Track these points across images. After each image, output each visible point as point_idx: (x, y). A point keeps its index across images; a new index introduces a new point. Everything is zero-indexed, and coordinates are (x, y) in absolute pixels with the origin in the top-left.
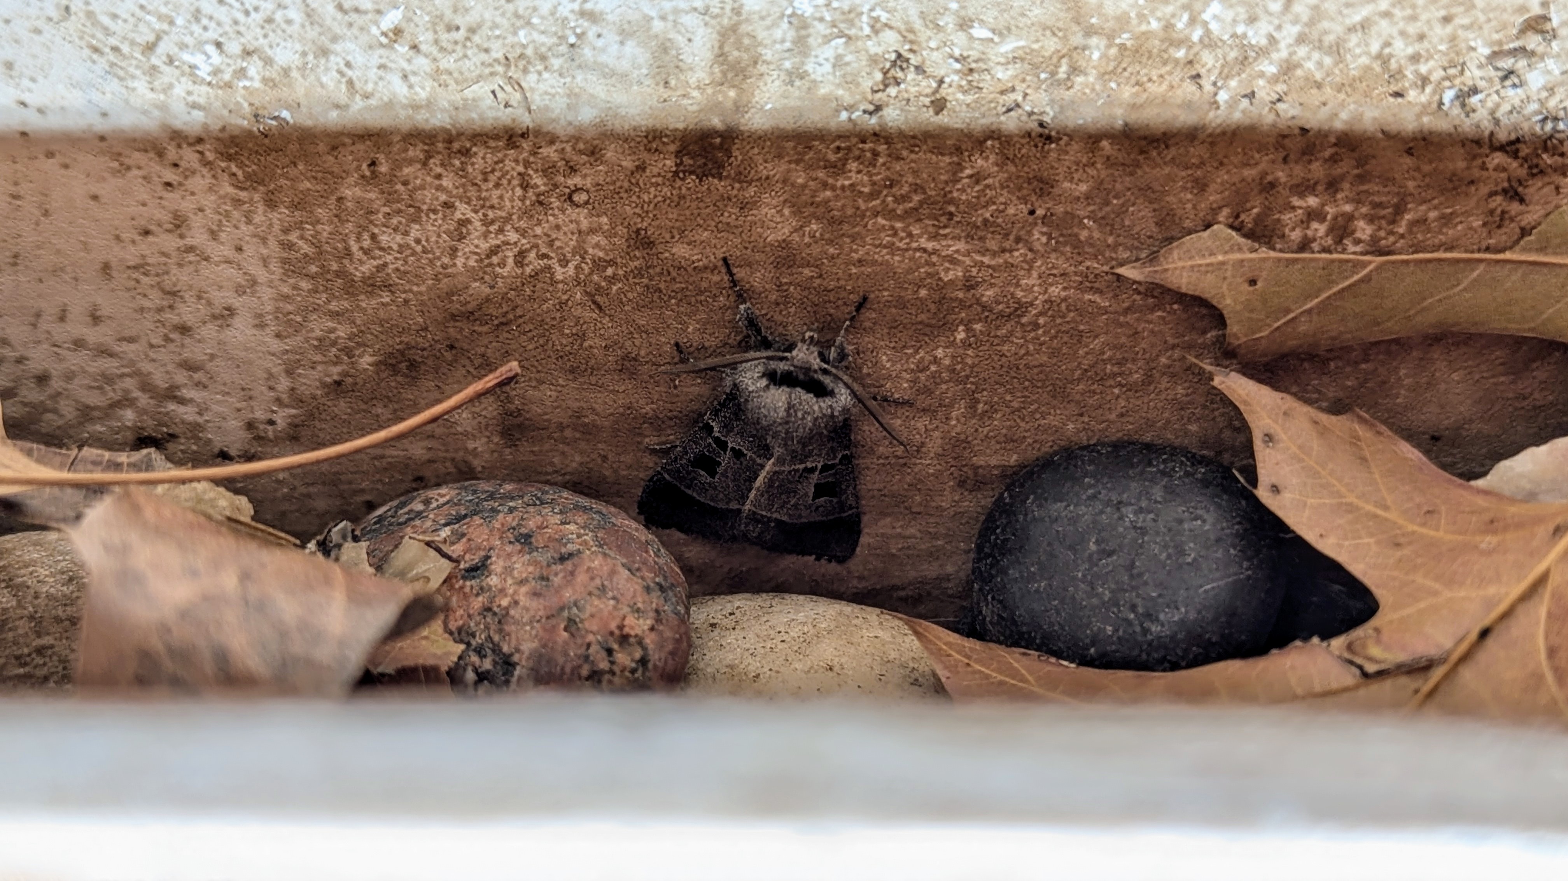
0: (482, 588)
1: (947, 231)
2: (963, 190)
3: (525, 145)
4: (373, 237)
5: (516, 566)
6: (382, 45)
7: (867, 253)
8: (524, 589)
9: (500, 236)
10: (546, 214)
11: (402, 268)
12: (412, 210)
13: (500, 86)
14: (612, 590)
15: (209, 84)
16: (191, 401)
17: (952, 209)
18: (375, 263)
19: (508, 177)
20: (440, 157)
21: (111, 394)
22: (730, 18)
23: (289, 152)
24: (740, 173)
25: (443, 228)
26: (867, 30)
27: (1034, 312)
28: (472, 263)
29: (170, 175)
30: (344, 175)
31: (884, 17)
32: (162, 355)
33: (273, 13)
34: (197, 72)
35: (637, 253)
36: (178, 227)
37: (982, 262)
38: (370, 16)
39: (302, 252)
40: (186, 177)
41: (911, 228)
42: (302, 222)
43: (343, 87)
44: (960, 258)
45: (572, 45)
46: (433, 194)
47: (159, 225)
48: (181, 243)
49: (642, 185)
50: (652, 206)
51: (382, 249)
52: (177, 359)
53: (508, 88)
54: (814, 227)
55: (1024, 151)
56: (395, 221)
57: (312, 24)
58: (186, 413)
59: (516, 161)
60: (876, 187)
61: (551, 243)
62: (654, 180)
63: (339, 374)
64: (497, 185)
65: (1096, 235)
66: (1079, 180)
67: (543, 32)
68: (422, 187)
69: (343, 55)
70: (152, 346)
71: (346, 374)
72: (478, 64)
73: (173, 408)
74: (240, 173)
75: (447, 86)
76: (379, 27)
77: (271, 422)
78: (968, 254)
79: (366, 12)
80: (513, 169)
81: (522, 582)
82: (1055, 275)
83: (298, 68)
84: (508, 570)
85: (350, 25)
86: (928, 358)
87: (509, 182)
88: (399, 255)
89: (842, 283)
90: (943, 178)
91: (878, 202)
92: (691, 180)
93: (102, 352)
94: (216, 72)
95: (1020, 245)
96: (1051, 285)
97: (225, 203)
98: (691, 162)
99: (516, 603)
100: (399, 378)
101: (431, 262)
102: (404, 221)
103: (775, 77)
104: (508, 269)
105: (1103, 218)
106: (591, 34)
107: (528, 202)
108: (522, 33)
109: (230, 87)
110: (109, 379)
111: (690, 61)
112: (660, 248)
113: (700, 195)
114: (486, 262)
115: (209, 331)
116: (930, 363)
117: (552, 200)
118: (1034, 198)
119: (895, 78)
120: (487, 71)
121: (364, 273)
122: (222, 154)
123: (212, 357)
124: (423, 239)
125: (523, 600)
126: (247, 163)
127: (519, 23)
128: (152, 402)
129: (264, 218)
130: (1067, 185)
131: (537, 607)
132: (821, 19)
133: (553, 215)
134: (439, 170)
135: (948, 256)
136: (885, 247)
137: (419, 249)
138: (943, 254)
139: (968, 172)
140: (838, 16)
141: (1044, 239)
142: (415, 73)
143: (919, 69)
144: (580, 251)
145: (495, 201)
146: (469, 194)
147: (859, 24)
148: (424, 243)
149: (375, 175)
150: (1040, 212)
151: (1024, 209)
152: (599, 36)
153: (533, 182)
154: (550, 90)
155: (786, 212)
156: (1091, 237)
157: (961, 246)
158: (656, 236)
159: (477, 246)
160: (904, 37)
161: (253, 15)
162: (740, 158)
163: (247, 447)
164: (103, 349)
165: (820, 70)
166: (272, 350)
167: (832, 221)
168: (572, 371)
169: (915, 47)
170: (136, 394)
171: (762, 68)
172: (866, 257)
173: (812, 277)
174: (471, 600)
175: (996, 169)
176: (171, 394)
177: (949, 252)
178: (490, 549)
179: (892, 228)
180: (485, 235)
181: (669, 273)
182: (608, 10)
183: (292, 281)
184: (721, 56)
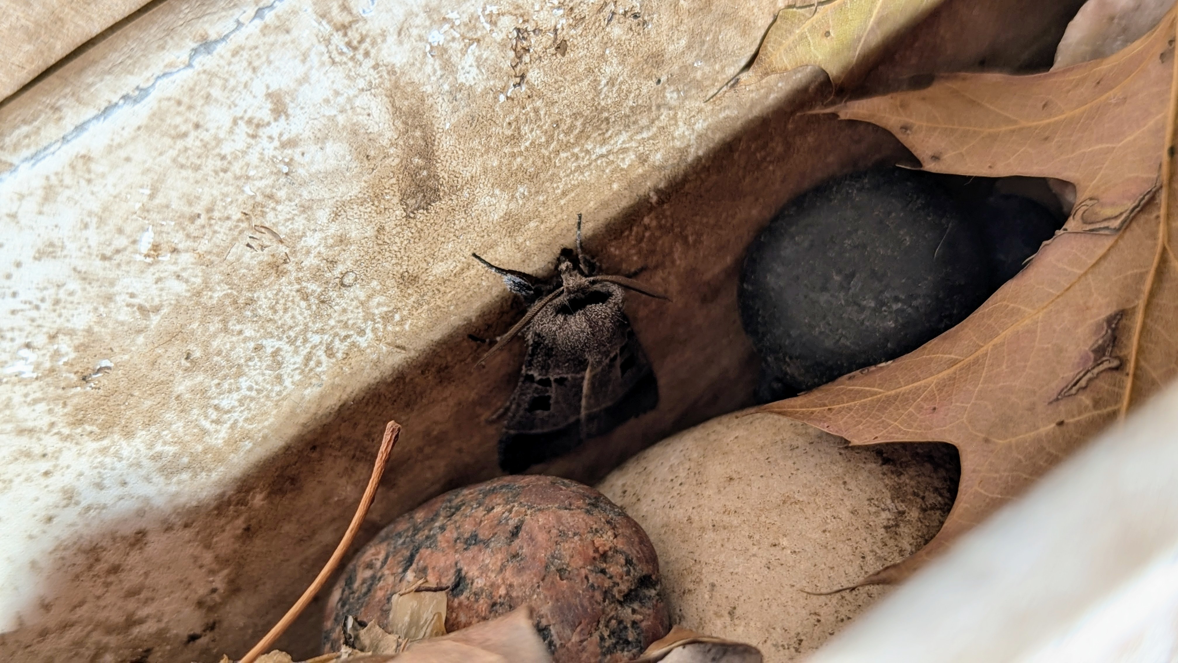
0: (475, 594)
1: (610, 132)
2: (607, 96)
3: (290, 268)
4: (217, 408)
5: (487, 562)
6: (150, 265)
7: (566, 184)
8: (508, 573)
9: (307, 345)
10: (331, 307)
11: (249, 416)
12: (234, 369)
13: (250, 237)
14: (569, 530)
15: (37, 379)
16: (148, 617)
17: (606, 114)
18: (228, 425)
19: (291, 299)
20: (235, 317)
21: (87, 653)
22: (390, 80)
23: (122, 388)
24: (452, 186)
25: (264, 367)
26: (488, 27)
27: (693, 150)
28: (297, 377)
29: (45, 465)
30: (172, 378)
31: (495, 9)
32: (110, 598)
33: (57, 294)
34: (24, 376)
35: (410, 291)
36: (71, 498)
37: (643, 139)
38: (130, 249)
39: (171, 454)
40: (57, 458)
41: (586, 146)
42: (159, 432)
43: (138, 314)
44: (627, 145)
45: (287, 174)
46: (243, 348)
47: (57, 507)
48: (79, 509)
49: (388, 241)
50: (402, 251)
51: (228, 412)
52: (122, 593)
53: (257, 235)
54: (521, 190)
55: (632, 43)
56: (226, 386)
57: (90, 283)
58: (150, 627)
59: (290, 283)
60: (549, 133)
61: (346, 326)
62: (394, 232)
63: (245, 522)
64: (286, 310)
65: (707, 69)
66: (678, 39)
67: (261, 178)
68: (233, 348)
69: (126, 291)
70: (98, 598)
71: (249, 519)
72: (227, 232)
73: (137, 630)
74: (94, 428)
75: (212, 263)
76: (140, 254)
77: (214, 591)
78: (631, 139)
79: (125, 249)
80: (291, 291)
81: (502, 569)
82: (694, 116)
83: (98, 323)
84: (484, 570)
85: (119, 265)
86: (641, 229)
87: (293, 301)
88: (242, 408)
89: (559, 216)
90: (589, 98)
91: (555, 142)
92: (420, 215)
93: (65, 627)
94: (37, 366)
95: (662, 110)
96: (695, 124)
97: (96, 457)
98: (414, 201)
99: (511, 585)
100: (289, 495)
101: (268, 397)
102: (232, 381)
103: (441, 101)
104: (324, 365)
105: (705, 55)
106: (297, 157)
107: (314, 307)
108: (247, 189)
109: (54, 371)
110: (79, 644)
111: (376, 129)
112: (424, 277)
113: (432, 221)
114: (307, 369)
115: (135, 557)
116: (644, 232)
117: (331, 294)
118: (655, 71)
119: (524, 48)
120: (236, 233)
121: (224, 438)
122: (74, 424)
123: (146, 574)
124: (254, 385)
125: (516, 581)
126: (96, 417)
127: (240, 183)
128: (120, 637)
129: (130, 449)
130: (671, 48)
131: (529, 577)
132: (454, 39)
133: (337, 304)
134: (238, 327)
135: (619, 150)
136: (575, 171)
137: (254, 394)
138: (615, 150)
139: (604, 82)
140: (463, 29)
141: (675, 95)
142: (184, 269)
143: (537, 31)
144: (369, 316)
145: (290, 322)
146: (269, 330)
147: (481, 26)
148: (255, 387)
149: (194, 362)
150: (663, 79)
151: (652, 83)
152: (303, 154)
153: (310, 291)
154: (288, 217)
155: (497, 192)
156: (704, 74)
157: (624, 136)
158: (416, 270)
159: (294, 364)
160: (515, 15)
161: (43, 306)
162: (446, 176)
163: (206, 620)
164: (64, 624)
165: (470, 77)
166: (187, 538)
167: (531, 178)
168: (407, 405)
169: (526, 18)
170: (105, 639)
171: (429, 101)
172: (566, 187)
173: (537, 226)
174: (475, 606)
175: (620, 68)
176: (131, 622)
177: (619, 146)
178: (456, 564)
179: (573, 155)
180: (296, 352)
181: (438, 290)
182: (301, 131)
183: (175, 479)
184: (396, 111)
